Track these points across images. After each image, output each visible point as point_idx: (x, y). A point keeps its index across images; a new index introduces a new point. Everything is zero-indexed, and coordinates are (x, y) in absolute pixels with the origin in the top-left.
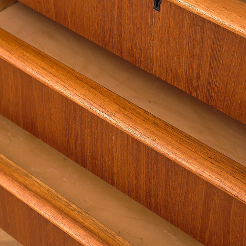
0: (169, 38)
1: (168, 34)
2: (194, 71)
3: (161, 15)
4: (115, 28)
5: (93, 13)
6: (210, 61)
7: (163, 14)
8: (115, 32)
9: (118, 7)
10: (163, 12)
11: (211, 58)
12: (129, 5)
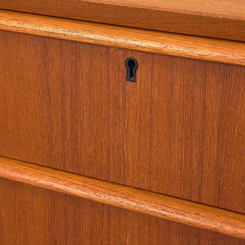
0: (151, 119)
1: (151, 111)
2: (194, 159)
3: (138, 87)
4: (68, 131)
5: (34, 118)
6: (219, 135)
7: (141, 85)
8: (68, 137)
9: (72, 95)
10: (141, 81)
11: (219, 130)
12: (88, 87)
